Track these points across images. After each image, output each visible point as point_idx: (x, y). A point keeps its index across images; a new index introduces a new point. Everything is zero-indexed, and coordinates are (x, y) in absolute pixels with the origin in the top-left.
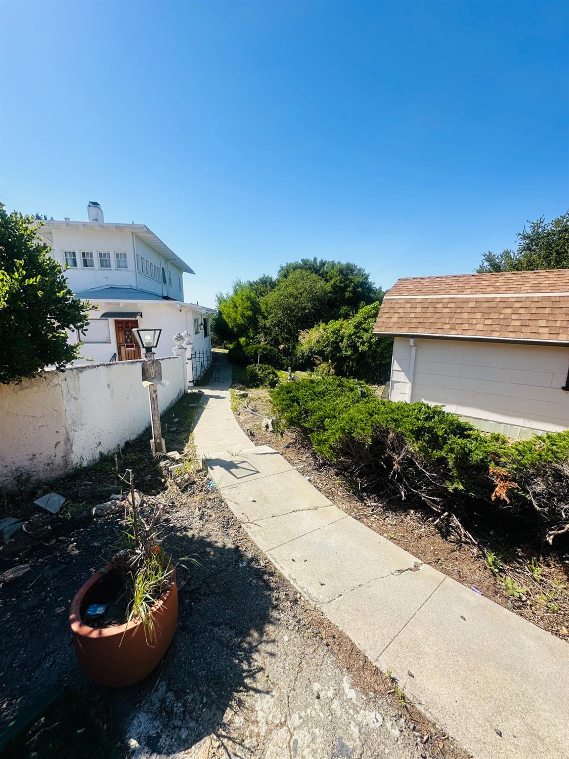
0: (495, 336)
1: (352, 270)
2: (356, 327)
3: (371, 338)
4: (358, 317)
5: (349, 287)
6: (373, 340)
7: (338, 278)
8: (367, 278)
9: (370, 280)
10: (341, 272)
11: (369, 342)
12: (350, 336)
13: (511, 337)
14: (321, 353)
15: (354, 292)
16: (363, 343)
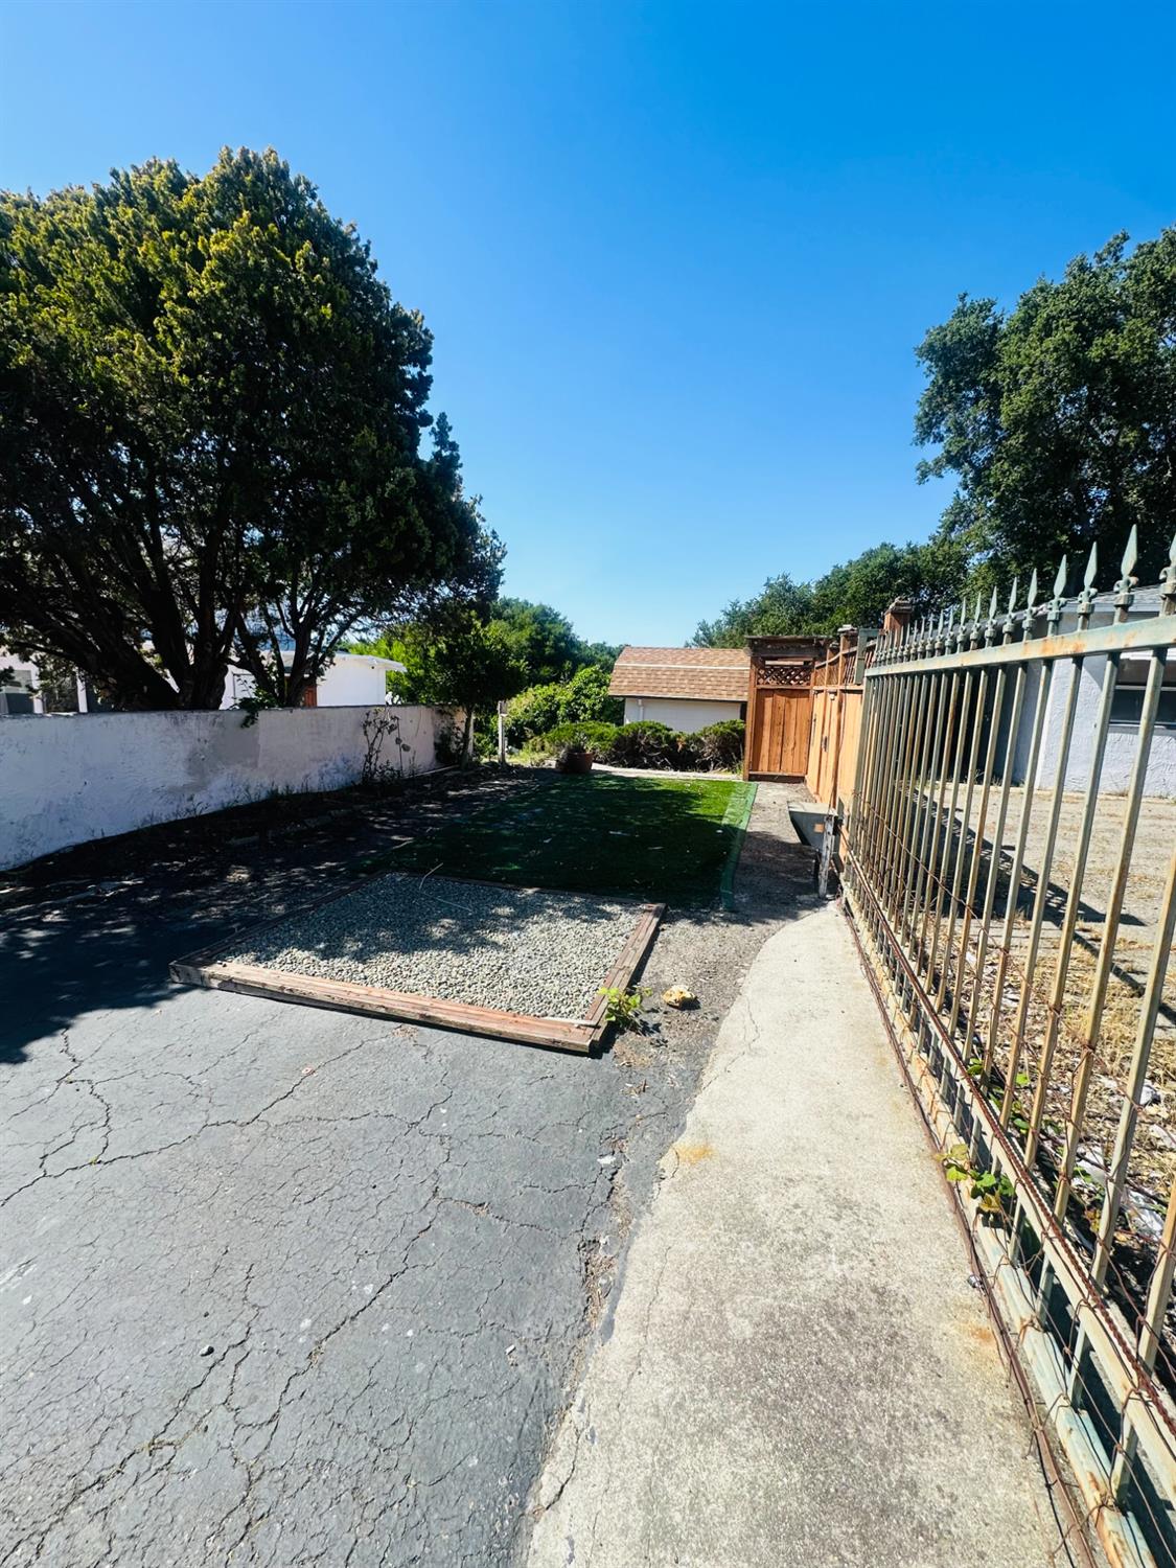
0: (697, 696)
1: (546, 615)
2: (576, 693)
3: (594, 705)
4: (577, 682)
5: (548, 640)
6: (597, 708)
7: (533, 627)
8: (569, 629)
9: (573, 632)
10: (535, 618)
11: (592, 709)
12: (568, 703)
13: (706, 697)
14: (531, 725)
15: (555, 647)
16: (585, 711)
